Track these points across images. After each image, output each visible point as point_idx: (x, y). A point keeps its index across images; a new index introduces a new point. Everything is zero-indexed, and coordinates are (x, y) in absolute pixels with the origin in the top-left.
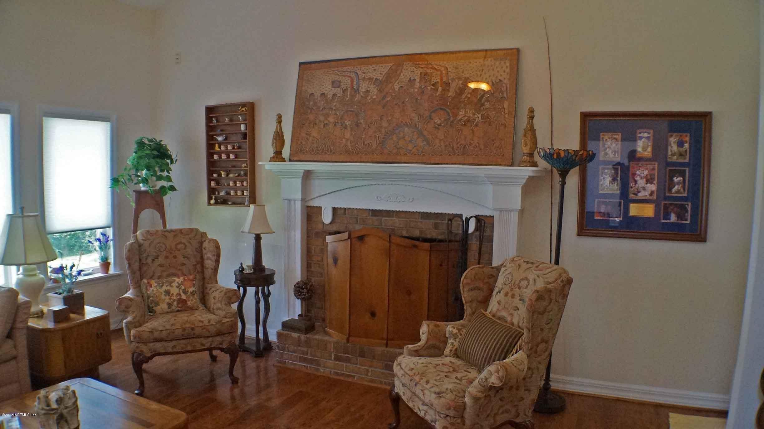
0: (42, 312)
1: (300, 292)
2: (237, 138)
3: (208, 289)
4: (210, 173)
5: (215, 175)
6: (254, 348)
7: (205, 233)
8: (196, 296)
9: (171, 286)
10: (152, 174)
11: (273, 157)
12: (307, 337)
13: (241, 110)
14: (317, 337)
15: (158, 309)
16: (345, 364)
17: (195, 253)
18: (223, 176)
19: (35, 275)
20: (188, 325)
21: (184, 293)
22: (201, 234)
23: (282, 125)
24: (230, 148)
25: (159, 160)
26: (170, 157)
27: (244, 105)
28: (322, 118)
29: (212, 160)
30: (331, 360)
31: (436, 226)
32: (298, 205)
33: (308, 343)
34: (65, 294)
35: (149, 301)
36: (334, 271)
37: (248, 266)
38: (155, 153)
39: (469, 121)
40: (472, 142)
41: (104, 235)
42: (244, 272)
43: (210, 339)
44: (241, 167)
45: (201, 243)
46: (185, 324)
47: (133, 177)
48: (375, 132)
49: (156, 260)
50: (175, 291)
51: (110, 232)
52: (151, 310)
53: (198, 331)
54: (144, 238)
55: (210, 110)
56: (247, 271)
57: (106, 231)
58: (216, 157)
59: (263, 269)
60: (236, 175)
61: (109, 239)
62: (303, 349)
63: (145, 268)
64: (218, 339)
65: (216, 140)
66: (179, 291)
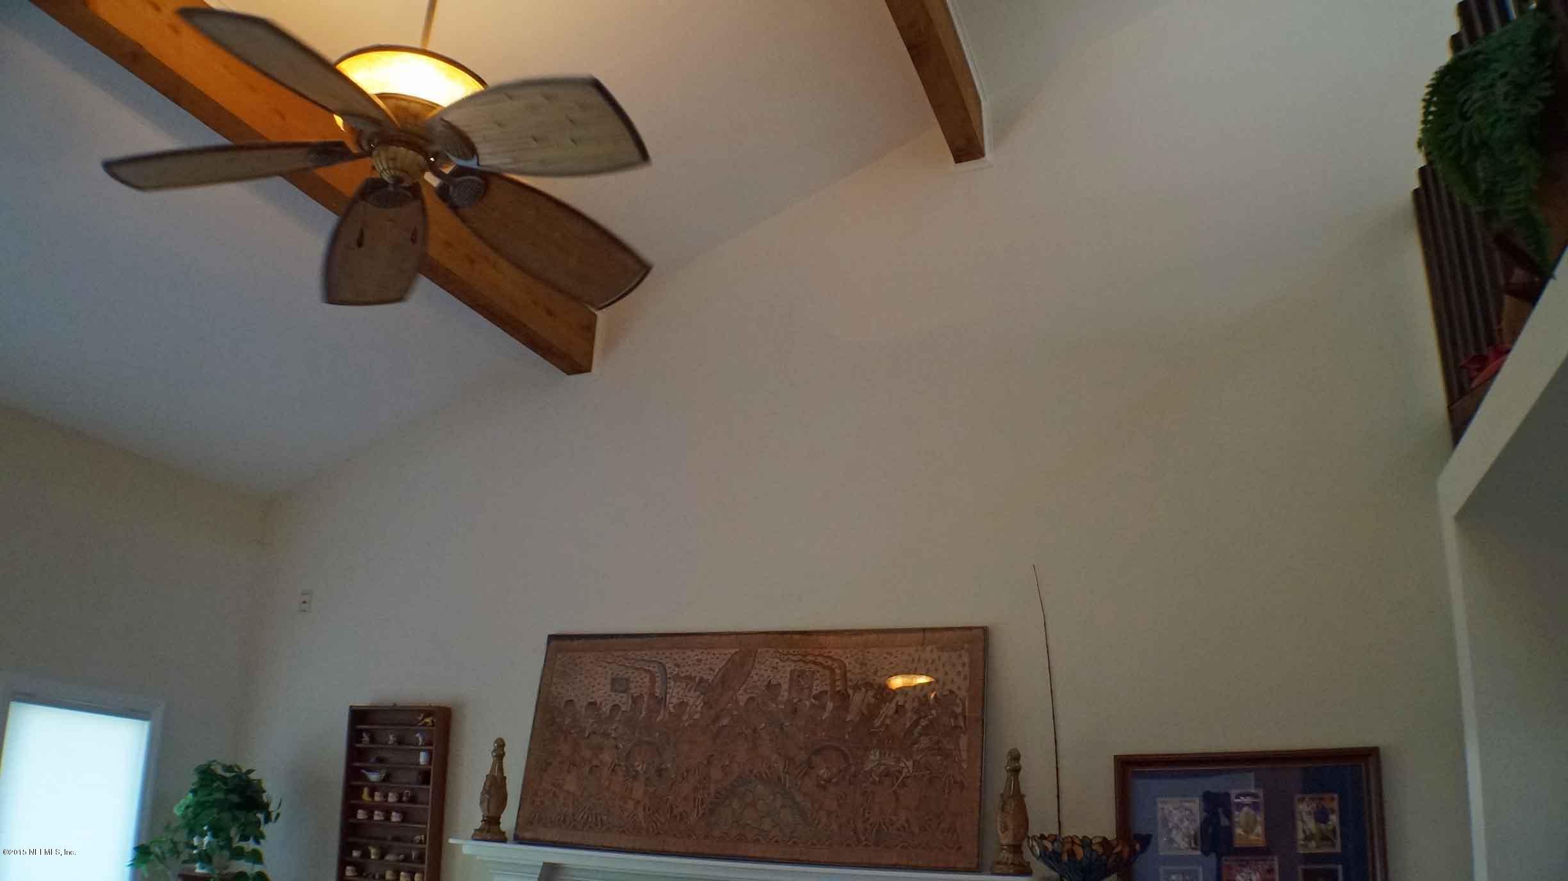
2: (408, 779)
4: (346, 848)
5: (355, 854)
10: (221, 843)
11: (480, 830)
13: (423, 722)
18: (373, 857)
23: (504, 761)
24: (392, 798)
25: (241, 815)
26: (264, 807)
27: (429, 712)
28: (587, 754)
29: (351, 820)
38: (235, 798)
39: (887, 775)
40: (894, 818)
44: (412, 841)
47: (181, 847)
48: (695, 789)
55: (359, 717)
58: (361, 815)
60: (402, 857)
65: (366, 779)
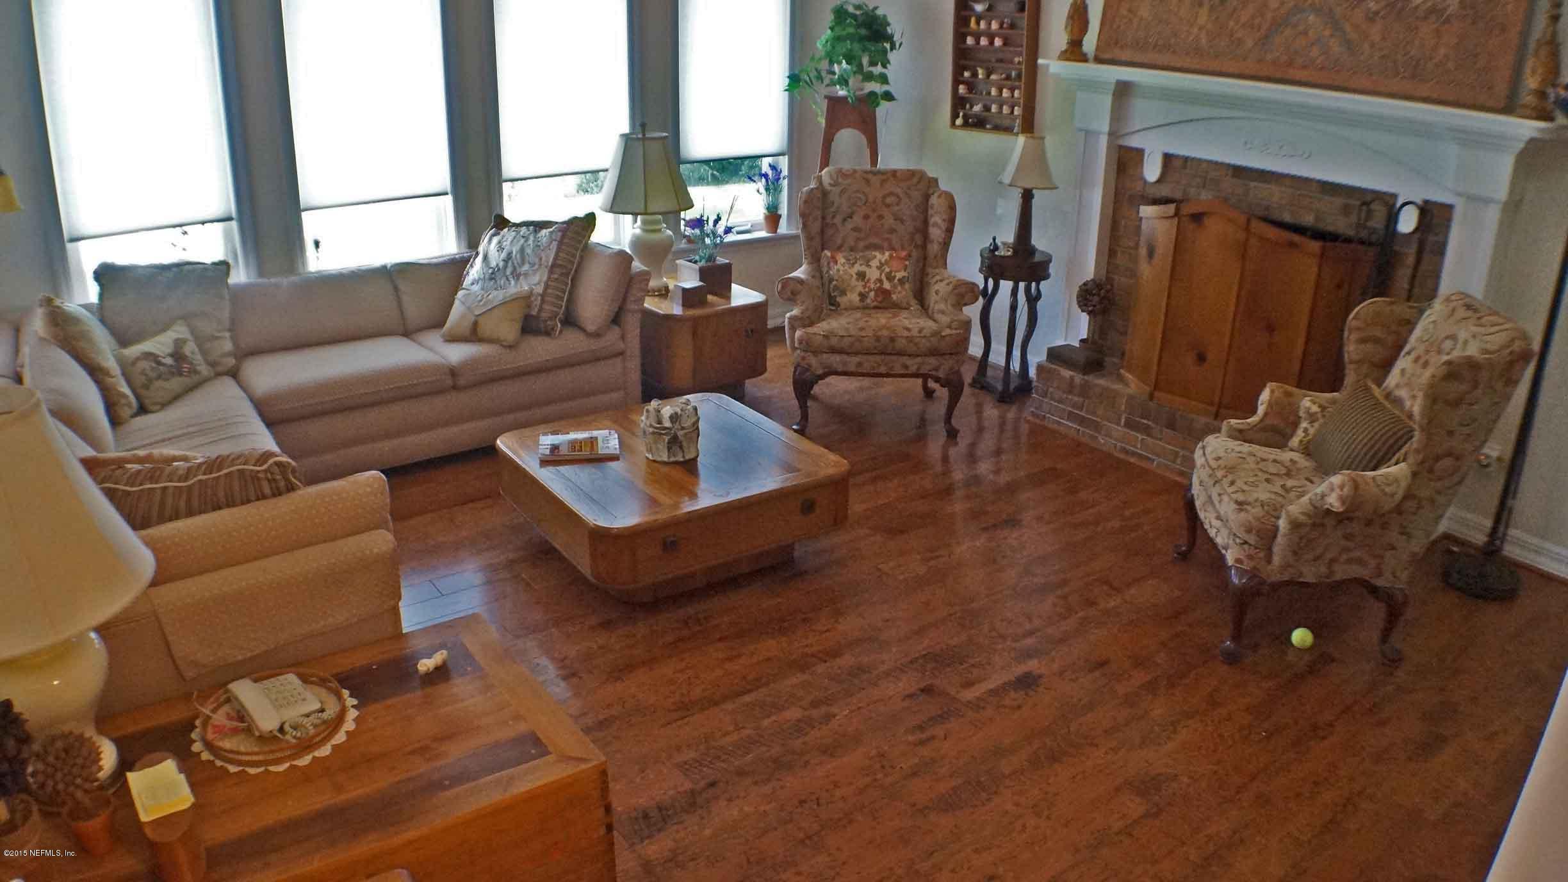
0: (667, 289)
1: (1086, 299)
2: (1007, 9)
3: (930, 276)
4: (958, 70)
5: (967, 74)
6: (1000, 387)
7: (936, 180)
8: (907, 286)
9: (869, 266)
10: (855, 69)
11: (1066, 51)
12: (1087, 381)
14: (1102, 382)
15: (843, 301)
16: (1140, 436)
17: (915, 213)
18: (980, 76)
19: (659, 230)
20: (885, 333)
21: (887, 278)
22: (929, 182)
24: (995, 26)
25: (869, 45)
26: (890, 38)
29: (961, 46)
30: (1118, 424)
31: (1346, 210)
32: (1103, 141)
33: (1085, 391)
34: (703, 263)
35: (832, 286)
36: (1145, 270)
37: (1004, 244)
38: (863, 32)
39: (1433, 11)
40: (1433, 54)
41: (773, 167)
42: (996, 253)
43: (919, 360)
44: (1012, 62)
45: (927, 197)
46: (880, 330)
47: (824, 73)
48: (1254, 17)
49: (849, 220)
50: (873, 274)
51: (784, 163)
52: (833, 302)
53: (901, 344)
54: (832, 182)
56: (1002, 252)
57: (777, 163)
58: (970, 41)
59: (1032, 251)
60: (1004, 76)
61: (782, 175)
62: (1076, 399)
63: (830, 232)
64: (933, 361)
65: (973, 10)
66: (881, 274)
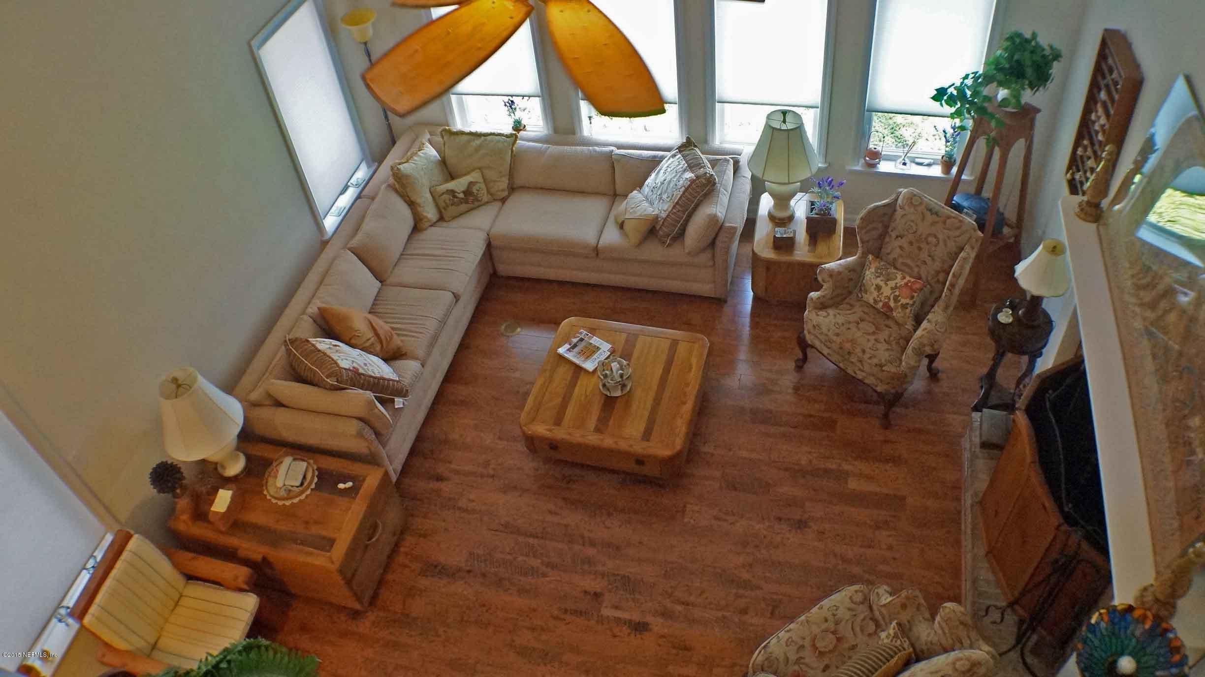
8: (908, 310)
9: (887, 285)
21: (894, 299)
49: (900, 238)
50: (886, 291)
54: (901, 205)
66: (891, 294)
